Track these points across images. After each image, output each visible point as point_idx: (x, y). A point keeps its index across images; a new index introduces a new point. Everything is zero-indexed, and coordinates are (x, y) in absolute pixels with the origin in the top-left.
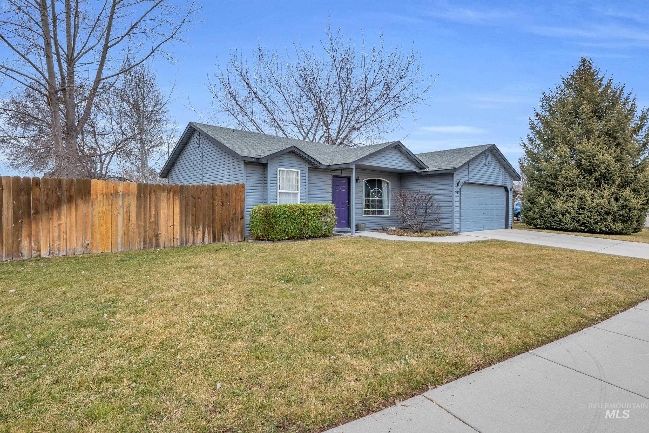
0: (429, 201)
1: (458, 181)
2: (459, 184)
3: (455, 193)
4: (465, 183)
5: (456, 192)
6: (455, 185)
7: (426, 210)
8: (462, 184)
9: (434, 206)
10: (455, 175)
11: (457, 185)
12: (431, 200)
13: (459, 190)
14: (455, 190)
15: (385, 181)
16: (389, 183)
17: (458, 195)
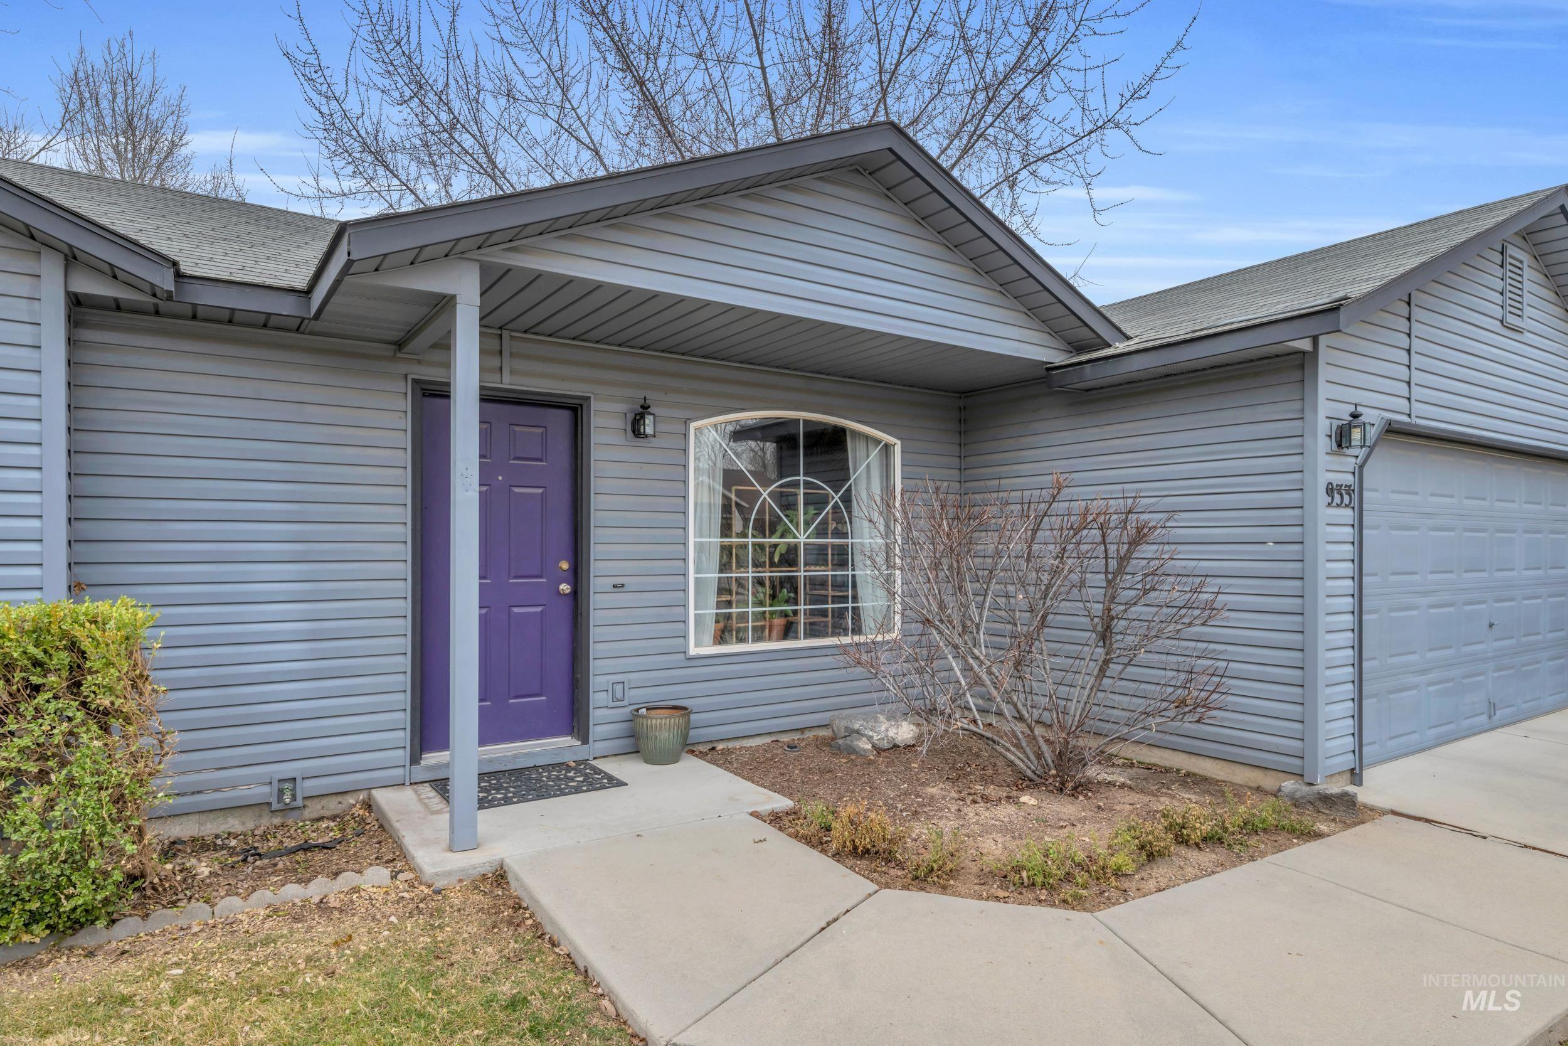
0: (1124, 560)
1: (1344, 413)
2: (1356, 434)
3: (1323, 498)
4: (1394, 432)
5: (1330, 490)
6: (1323, 444)
7: (1109, 619)
8: (1373, 433)
9: (1170, 592)
10: (1324, 372)
11: (1341, 438)
12: (1147, 550)
13: (1348, 479)
14: (1324, 478)
15: (867, 438)
16: (887, 447)
17: (1347, 514)
